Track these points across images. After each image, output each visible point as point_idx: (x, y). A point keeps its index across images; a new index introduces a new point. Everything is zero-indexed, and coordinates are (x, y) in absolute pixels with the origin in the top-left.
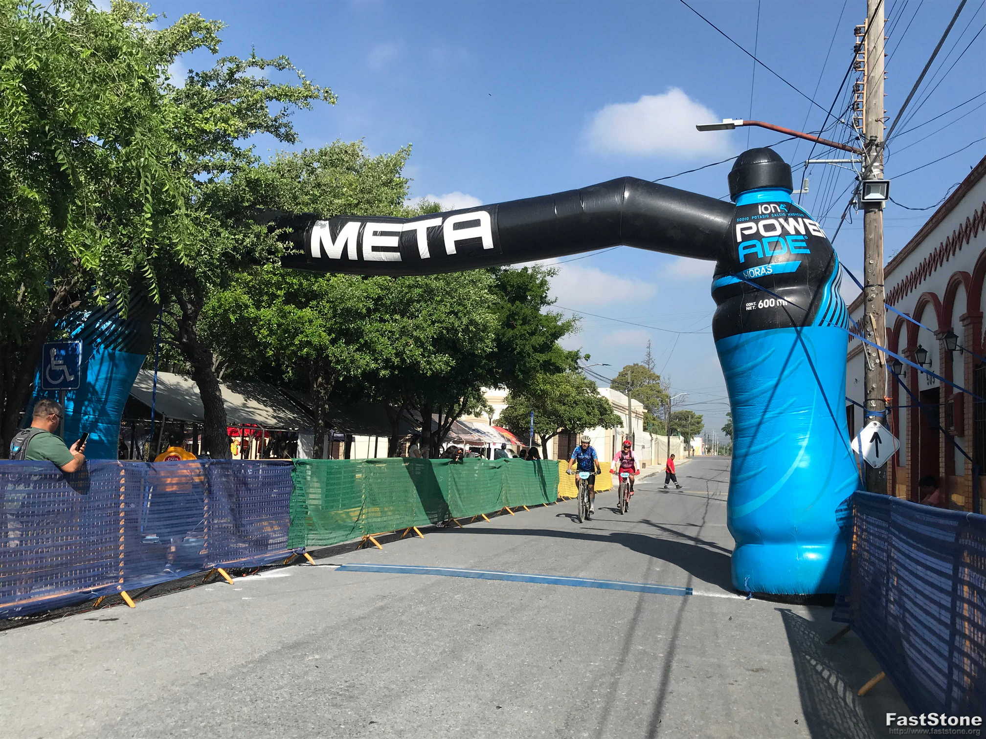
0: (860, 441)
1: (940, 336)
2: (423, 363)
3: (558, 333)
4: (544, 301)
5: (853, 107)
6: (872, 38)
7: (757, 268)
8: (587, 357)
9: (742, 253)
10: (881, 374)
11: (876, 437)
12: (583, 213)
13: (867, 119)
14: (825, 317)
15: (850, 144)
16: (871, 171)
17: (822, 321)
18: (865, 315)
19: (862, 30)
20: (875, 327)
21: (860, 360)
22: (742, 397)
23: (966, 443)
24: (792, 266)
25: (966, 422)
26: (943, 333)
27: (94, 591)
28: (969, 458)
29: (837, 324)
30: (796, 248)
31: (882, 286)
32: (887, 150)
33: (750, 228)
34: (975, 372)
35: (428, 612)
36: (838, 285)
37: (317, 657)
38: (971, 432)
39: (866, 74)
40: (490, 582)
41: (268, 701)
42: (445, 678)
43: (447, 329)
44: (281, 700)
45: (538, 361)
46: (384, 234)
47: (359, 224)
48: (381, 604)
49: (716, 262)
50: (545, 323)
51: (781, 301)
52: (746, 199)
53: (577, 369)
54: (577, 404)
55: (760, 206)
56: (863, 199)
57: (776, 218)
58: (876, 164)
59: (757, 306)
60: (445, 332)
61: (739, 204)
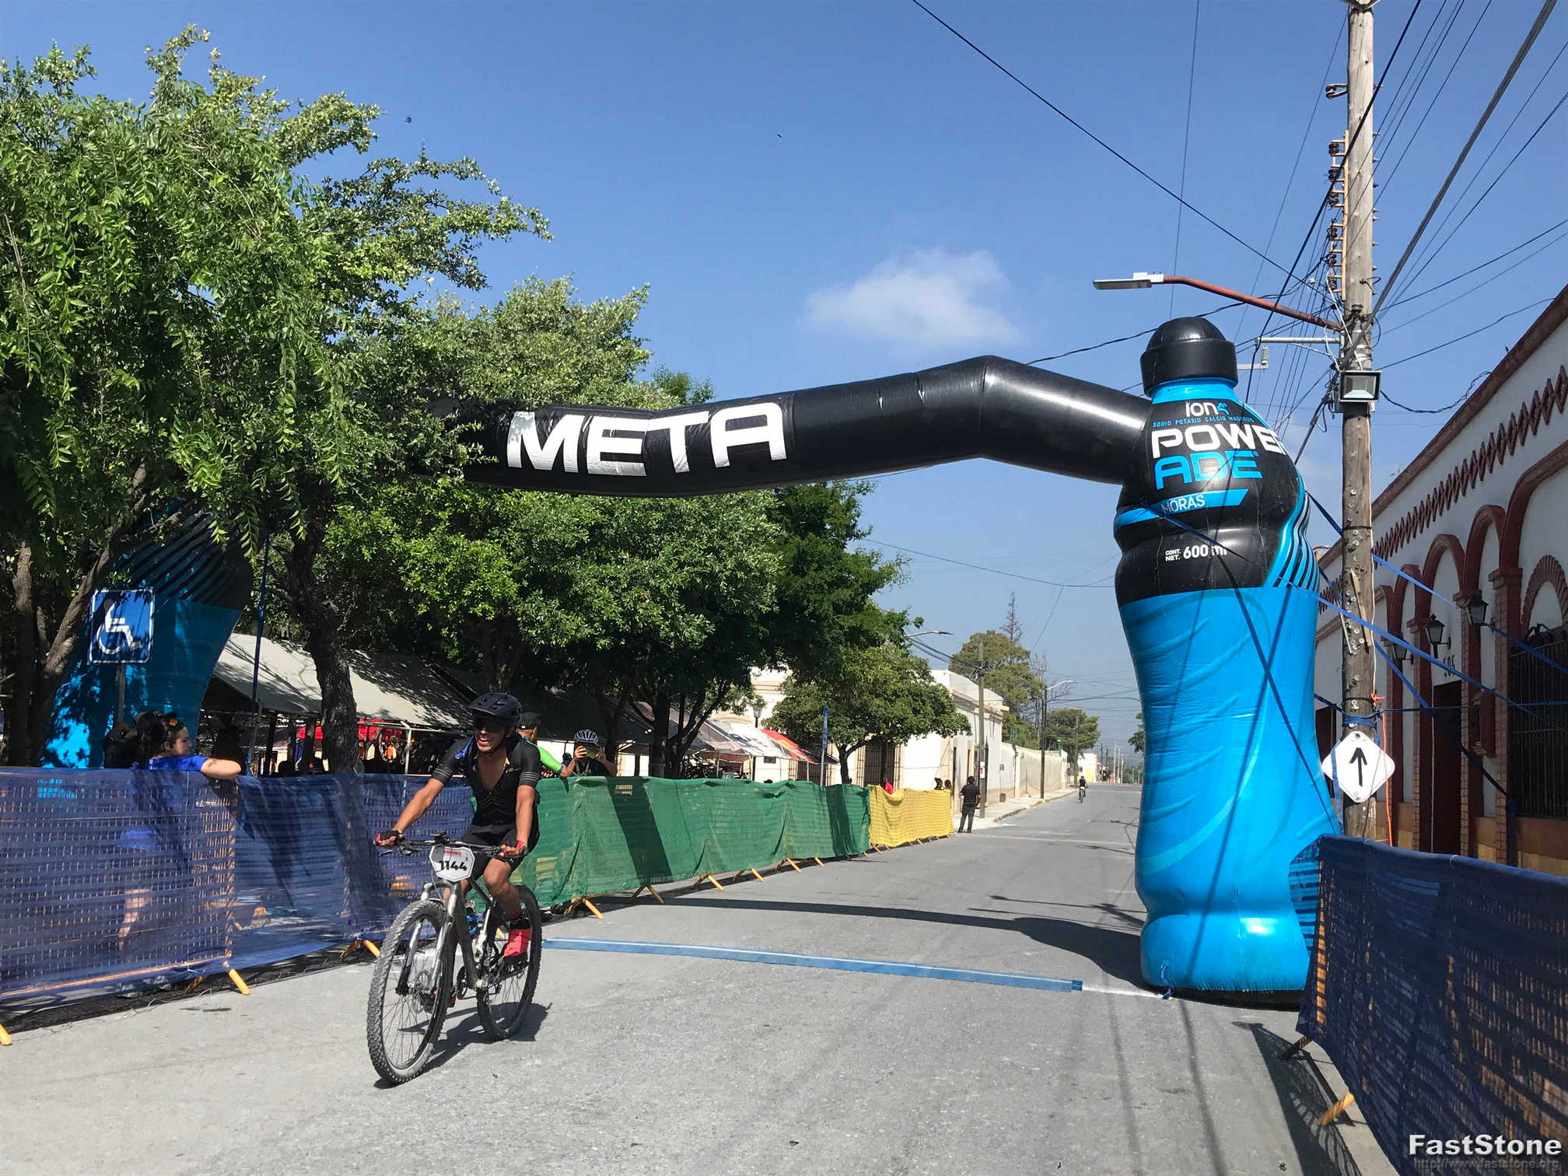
0: (1334, 762)
1: (1462, 602)
2: (664, 630)
3: (872, 584)
4: (850, 532)
5: (1327, 261)
6: (1355, 160)
7: (1182, 498)
8: (919, 622)
9: (1160, 475)
10: (1368, 660)
11: (1359, 755)
12: (920, 408)
13: (1348, 280)
14: (1282, 574)
15: (1322, 316)
16: (1354, 357)
17: (1279, 580)
18: (1344, 572)
19: (1341, 147)
20: (1358, 589)
21: (1335, 640)
22: (1158, 691)
23: (1495, 767)
24: (1236, 498)
25: (1497, 734)
26: (1466, 599)
27: (192, 967)
28: (1502, 791)
29: (1300, 584)
30: (1241, 469)
31: (1368, 528)
32: (1376, 326)
33: (1172, 438)
34: (1510, 659)
35: (689, 1007)
36: (1304, 526)
37: (538, 1062)
38: (1505, 751)
39: (1346, 212)
40: (775, 967)
41: (483, 1116)
42: (728, 1092)
43: (701, 574)
44: (499, 1115)
45: (842, 628)
46: (619, 434)
47: (581, 418)
48: (616, 995)
49: (1121, 487)
50: (853, 568)
51: (1217, 548)
52: (1167, 395)
53: (902, 641)
54: (898, 697)
55: (1187, 405)
56: (1342, 398)
57: (1212, 424)
58: (1360, 346)
59: (1181, 555)
60: (698, 581)
61: (1157, 401)
